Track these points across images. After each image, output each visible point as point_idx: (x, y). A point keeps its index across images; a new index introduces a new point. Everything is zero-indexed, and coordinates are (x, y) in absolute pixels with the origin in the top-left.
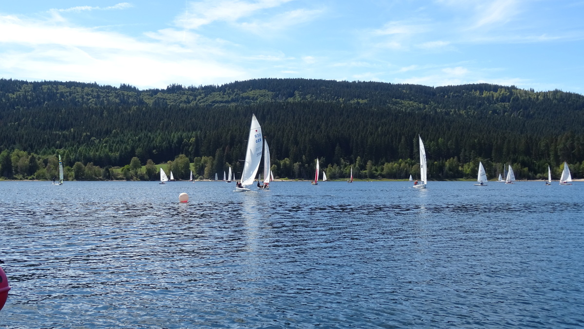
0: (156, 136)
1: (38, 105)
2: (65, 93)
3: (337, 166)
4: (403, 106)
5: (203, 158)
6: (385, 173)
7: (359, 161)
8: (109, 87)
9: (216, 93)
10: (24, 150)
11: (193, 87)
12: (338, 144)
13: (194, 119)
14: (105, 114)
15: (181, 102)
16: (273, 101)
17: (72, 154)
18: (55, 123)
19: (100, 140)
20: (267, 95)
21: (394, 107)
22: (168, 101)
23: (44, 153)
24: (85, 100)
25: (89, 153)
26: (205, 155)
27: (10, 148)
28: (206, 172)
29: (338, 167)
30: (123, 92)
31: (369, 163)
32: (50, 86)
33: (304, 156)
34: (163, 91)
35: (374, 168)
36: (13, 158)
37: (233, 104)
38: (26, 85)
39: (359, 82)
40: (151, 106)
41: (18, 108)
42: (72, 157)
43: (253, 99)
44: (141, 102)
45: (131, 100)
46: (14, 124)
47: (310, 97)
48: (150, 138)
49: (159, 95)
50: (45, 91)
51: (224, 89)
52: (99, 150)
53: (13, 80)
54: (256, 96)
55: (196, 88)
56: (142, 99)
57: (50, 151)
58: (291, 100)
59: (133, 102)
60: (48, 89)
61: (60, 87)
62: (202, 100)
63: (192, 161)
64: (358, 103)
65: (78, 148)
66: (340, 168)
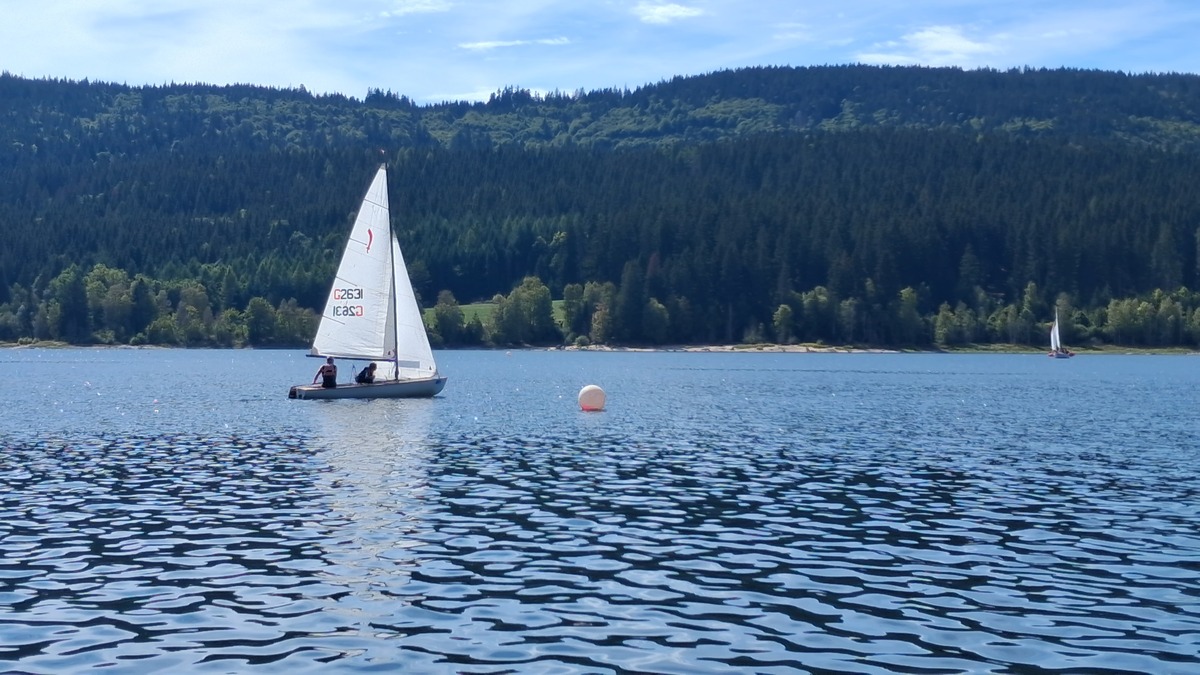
0: (462, 227)
1: (154, 147)
2: (224, 115)
3: (968, 308)
4: (1161, 136)
5: (589, 286)
6: (1110, 328)
7: (1032, 296)
8: (337, 99)
9: (624, 111)
10: (120, 265)
11: (559, 97)
12: (969, 247)
13: (562, 182)
14: (329, 168)
15: (528, 136)
16: (780, 128)
17: (242, 276)
18: (199, 194)
19: (316, 240)
20: (763, 113)
21: (1134, 140)
22: (493, 135)
23: (171, 275)
24: (275, 134)
25: (285, 275)
26: (591, 278)
27: (82, 262)
28: (595, 326)
29: (970, 311)
30: (375, 110)
31: (1062, 302)
32: (185, 96)
33: (869, 282)
34: (479, 106)
35: (1076, 314)
36: (91, 285)
37: (669, 140)
38: (124, 95)
39: (1029, 72)
40: (448, 147)
41: (104, 157)
42: (243, 285)
43: (723, 124)
44: (423, 138)
45: (395, 132)
46: (94, 200)
47: (886, 117)
48: (446, 232)
49: (469, 118)
50: (173, 110)
51: (644, 97)
52: (313, 267)
53: (90, 81)
54: (731, 117)
55: (567, 99)
56: (425, 129)
57: (186, 269)
58: (829, 125)
59: (400, 138)
60: (182, 105)
61: (211, 98)
62: (584, 131)
63: (557, 295)
64: (1026, 130)
65: (258, 261)
66: (976, 315)
